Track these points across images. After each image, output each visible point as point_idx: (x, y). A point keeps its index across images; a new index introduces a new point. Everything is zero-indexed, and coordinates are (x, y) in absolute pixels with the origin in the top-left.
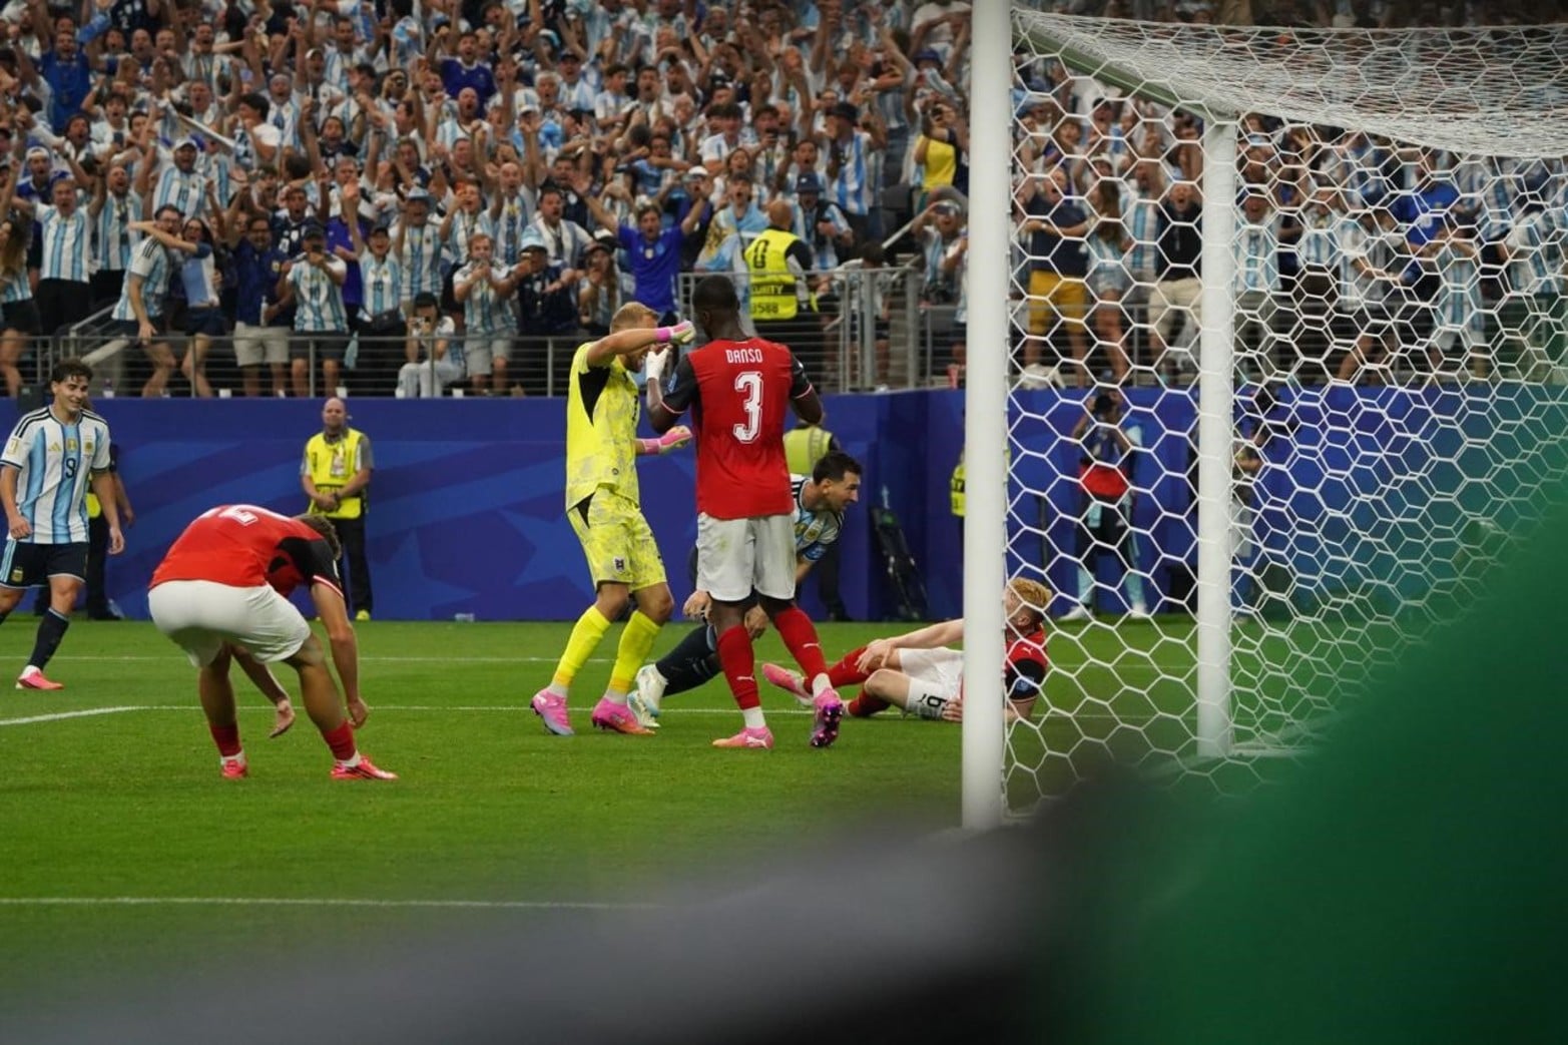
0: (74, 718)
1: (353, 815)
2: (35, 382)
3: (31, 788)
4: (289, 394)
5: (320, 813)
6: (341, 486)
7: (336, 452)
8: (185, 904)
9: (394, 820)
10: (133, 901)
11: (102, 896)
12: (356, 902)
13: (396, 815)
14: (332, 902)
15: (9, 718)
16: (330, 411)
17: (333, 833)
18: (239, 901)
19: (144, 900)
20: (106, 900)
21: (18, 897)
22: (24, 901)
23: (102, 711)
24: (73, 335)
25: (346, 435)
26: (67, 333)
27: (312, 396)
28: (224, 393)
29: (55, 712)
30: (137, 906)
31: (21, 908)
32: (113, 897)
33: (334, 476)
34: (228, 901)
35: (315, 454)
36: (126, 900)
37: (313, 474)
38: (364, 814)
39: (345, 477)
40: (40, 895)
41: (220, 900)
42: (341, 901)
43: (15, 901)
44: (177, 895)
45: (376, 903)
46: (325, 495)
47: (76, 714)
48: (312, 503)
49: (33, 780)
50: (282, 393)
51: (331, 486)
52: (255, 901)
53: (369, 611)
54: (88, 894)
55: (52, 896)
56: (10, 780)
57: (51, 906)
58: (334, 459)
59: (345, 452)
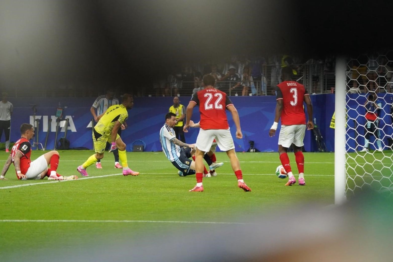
0: (113, 176)
1: (181, 200)
3: (103, 193)
4: (165, 96)
5: (173, 200)
6: (178, 119)
7: (176, 110)
8: (140, 222)
9: (192, 201)
10: (128, 221)
11: (120, 220)
12: (182, 222)
13: (192, 200)
14: (176, 222)
15: (98, 176)
16: (175, 100)
17: (177, 205)
18: (154, 221)
19: (130, 221)
20: (121, 221)
21: (100, 220)
22: (101, 221)
23: (120, 174)
25: (179, 106)
27: (171, 96)
28: (150, 96)
29: (109, 174)
30: (129, 222)
31: (100, 223)
32: (123, 220)
34: (151, 221)
35: (172, 111)
36: (126, 221)
38: (184, 200)
39: (179, 116)
40: (105, 219)
41: (149, 221)
42: (178, 222)
43: (99, 221)
44: (138, 220)
45: (187, 222)
47: (114, 175)
49: (103, 191)
50: (164, 96)
52: (157, 221)
54: (117, 220)
55: (108, 220)
56: (98, 191)
57: (108, 222)
58: (176, 112)
59: (179, 110)
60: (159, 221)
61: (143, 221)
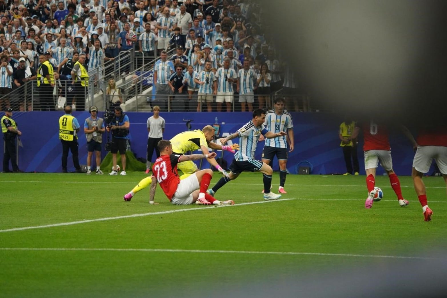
1: (354, 230)
2: (266, 107)
3: (265, 221)
5: (345, 230)
6: (350, 137)
7: (348, 127)
11: (284, 252)
12: (355, 255)
13: (366, 231)
15: (258, 201)
17: (349, 235)
23: (283, 200)
24: (276, 94)
25: (351, 123)
26: (274, 94)
30: (294, 255)
33: (348, 134)
35: (343, 128)
36: (291, 253)
37: (342, 133)
38: (357, 230)
39: (351, 134)
42: (351, 255)
45: (361, 256)
46: (345, 140)
48: (342, 142)
49: (265, 219)
51: (347, 137)
53: (358, 172)
55: (270, 251)
56: (259, 219)
57: (271, 254)
58: (348, 129)
59: (351, 128)
60: (329, 254)
61: (310, 253)
